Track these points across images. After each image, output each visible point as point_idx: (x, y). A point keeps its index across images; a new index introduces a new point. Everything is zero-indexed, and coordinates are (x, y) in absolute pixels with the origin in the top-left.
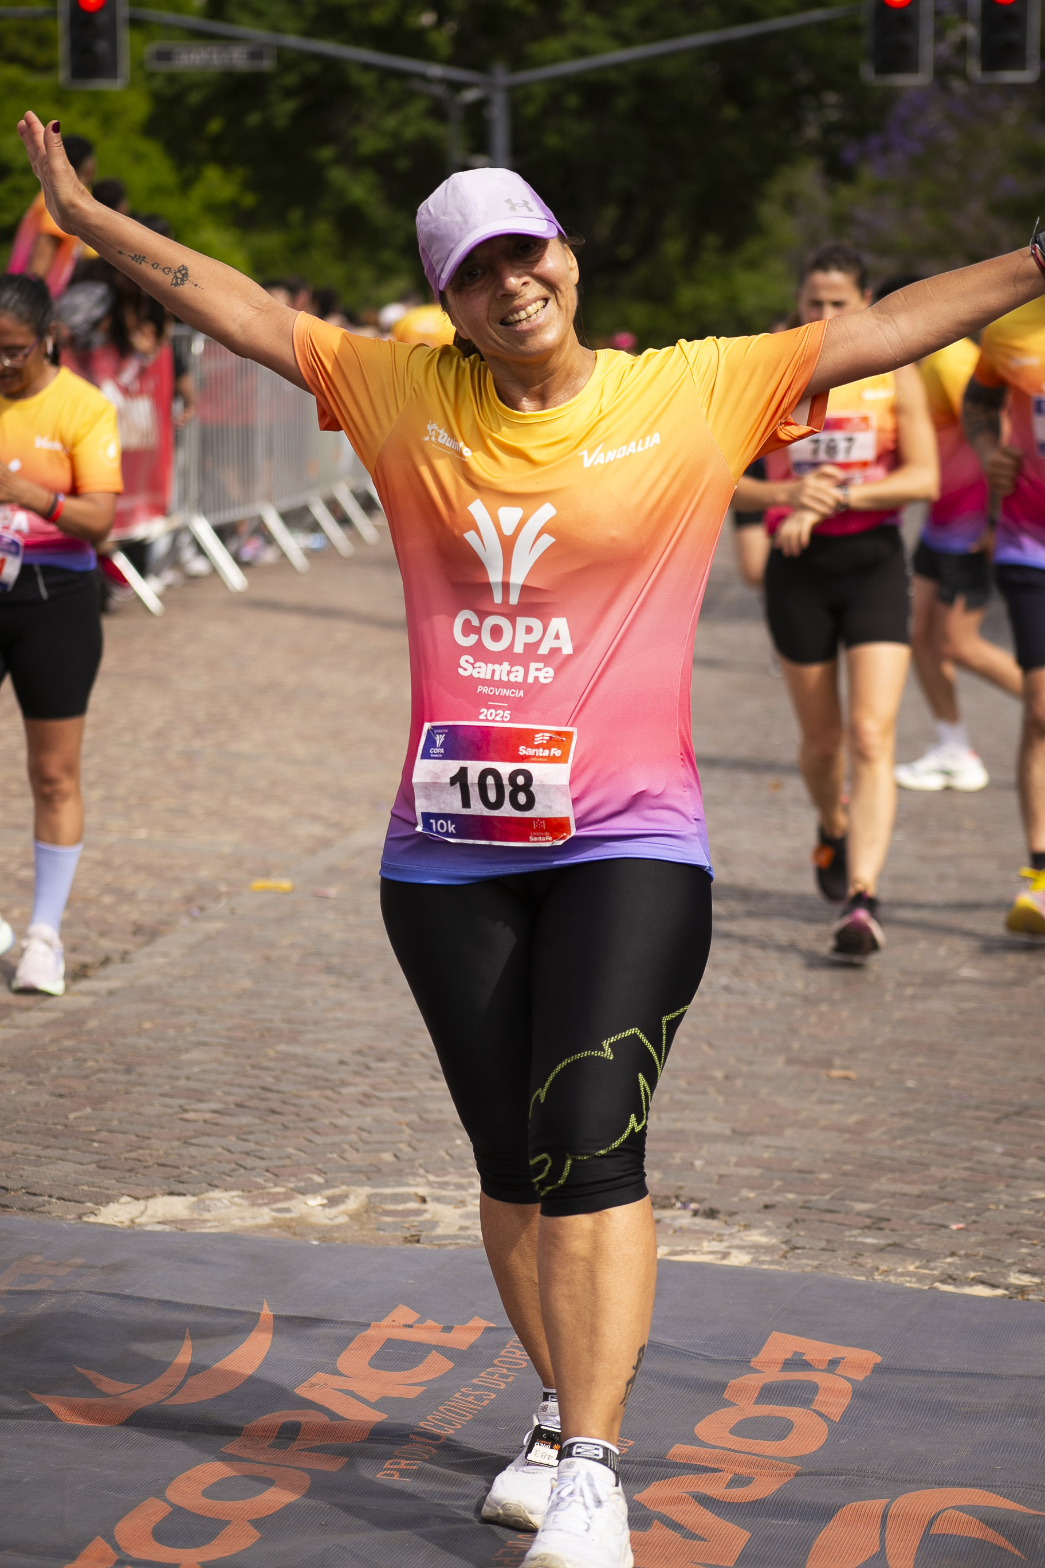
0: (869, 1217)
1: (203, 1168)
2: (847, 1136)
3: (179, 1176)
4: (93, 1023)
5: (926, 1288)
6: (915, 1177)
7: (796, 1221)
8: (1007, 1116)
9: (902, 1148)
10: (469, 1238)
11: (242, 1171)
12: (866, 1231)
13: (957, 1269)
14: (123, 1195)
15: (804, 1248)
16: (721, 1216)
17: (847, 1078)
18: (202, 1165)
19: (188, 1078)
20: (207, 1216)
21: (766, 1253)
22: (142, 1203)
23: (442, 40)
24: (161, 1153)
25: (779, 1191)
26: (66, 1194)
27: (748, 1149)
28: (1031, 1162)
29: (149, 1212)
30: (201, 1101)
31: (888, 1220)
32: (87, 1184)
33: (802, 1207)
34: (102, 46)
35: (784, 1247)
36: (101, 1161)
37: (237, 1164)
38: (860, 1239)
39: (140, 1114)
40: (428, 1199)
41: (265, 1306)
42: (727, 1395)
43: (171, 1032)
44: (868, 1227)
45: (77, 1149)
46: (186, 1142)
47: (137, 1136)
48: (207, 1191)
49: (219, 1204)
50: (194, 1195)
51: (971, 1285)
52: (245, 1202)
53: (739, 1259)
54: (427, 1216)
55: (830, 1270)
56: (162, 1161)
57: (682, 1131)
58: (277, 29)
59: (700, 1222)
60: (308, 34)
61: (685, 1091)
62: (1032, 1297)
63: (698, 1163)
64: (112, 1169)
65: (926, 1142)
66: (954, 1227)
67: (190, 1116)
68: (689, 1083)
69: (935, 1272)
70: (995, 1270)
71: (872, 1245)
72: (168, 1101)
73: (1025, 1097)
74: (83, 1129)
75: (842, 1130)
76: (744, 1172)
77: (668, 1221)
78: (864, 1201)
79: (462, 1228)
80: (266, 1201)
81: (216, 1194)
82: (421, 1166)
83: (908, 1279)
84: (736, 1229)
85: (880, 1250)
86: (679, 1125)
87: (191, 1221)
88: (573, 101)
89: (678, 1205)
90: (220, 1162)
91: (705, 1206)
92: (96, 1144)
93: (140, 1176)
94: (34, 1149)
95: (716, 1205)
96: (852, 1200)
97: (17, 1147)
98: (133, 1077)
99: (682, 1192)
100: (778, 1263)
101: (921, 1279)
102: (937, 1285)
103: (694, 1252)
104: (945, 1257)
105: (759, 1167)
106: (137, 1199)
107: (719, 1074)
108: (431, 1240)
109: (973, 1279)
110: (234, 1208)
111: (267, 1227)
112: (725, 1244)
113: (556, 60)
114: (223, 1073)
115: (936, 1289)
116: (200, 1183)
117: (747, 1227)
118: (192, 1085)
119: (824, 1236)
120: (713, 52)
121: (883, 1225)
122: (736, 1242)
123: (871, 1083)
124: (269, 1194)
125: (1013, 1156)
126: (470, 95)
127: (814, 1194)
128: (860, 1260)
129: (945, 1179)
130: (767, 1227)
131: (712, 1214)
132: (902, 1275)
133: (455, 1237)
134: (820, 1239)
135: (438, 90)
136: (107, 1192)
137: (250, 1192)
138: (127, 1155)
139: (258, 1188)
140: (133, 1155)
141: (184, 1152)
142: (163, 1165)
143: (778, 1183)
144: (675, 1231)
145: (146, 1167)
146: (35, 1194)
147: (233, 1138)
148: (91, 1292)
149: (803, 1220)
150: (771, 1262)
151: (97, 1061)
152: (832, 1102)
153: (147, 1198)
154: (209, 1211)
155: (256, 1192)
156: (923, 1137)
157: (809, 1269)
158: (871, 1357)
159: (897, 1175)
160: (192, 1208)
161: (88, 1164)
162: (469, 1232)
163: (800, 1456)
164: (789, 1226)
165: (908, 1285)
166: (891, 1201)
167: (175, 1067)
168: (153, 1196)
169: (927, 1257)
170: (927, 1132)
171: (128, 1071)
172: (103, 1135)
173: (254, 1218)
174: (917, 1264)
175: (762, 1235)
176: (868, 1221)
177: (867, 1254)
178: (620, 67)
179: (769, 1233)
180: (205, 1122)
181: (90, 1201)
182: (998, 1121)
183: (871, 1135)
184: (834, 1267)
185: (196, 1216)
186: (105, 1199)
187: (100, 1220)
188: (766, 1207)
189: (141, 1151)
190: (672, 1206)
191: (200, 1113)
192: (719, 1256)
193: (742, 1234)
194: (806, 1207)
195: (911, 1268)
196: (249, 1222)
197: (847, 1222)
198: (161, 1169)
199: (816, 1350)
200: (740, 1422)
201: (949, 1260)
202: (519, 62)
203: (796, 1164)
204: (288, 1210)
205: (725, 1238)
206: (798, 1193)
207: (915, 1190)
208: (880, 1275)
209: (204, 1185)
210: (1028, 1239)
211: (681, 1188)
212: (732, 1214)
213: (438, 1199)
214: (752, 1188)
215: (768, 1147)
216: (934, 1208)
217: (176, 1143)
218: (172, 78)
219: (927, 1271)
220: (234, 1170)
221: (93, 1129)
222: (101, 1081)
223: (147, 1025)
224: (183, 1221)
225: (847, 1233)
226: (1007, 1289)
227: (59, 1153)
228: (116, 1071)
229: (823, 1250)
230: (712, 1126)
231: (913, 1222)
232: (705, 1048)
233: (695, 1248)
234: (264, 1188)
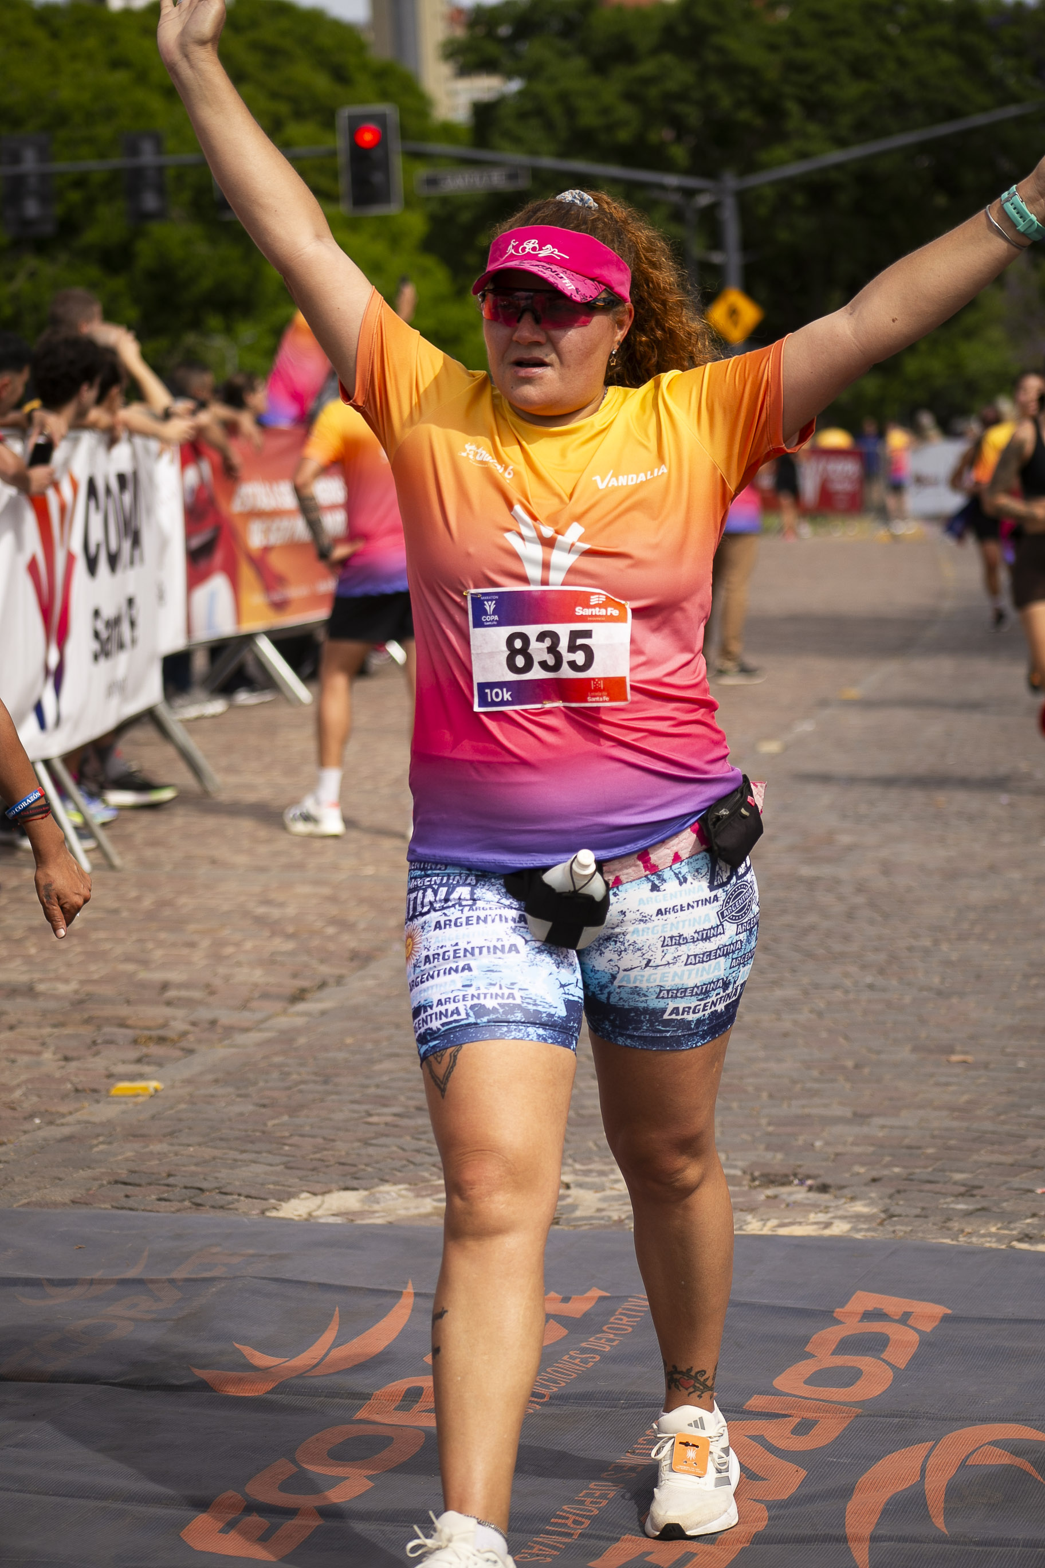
0: (964, 1185)
1: (378, 1166)
2: (956, 1114)
3: (355, 1173)
4: (302, 1041)
5: (1003, 1247)
6: (1011, 1148)
7: (899, 1192)
9: (1003, 1123)
10: (602, 1218)
11: (412, 1167)
12: (960, 1198)
13: (1034, 1228)
14: (303, 1191)
15: (899, 1216)
16: (831, 1190)
17: (965, 1062)
18: (377, 1162)
19: (378, 1086)
20: (376, 1207)
21: (864, 1222)
22: (319, 1198)
23: (679, 153)
24: (343, 1153)
25: (887, 1166)
26: (253, 1193)
27: (865, 1130)
29: (325, 1206)
30: (385, 1105)
31: (981, 1187)
32: (274, 1183)
33: (906, 1179)
34: (377, 178)
35: (883, 1216)
36: (289, 1162)
37: (408, 1161)
38: (952, 1206)
39: (330, 1119)
40: (572, 1185)
41: (410, 1285)
42: (808, 1348)
43: (369, 1046)
44: (962, 1195)
45: (269, 1152)
46: (366, 1143)
47: (325, 1139)
48: (378, 1185)
49: (388, 1197)
50: (366, 1189)
52: (410, 1194)
53: (840, 1228)
54: (569, 1201)
55: (920, 1235)
56: (343, 1160)
57: (809, 1116)
58: (534, 152)
59: (814, 1196)
60: (562, 155)
61: (816, 1080)
63: (818, 1144)
64: (298, 1169)
65: (1026, 1116)
66: (1039, 1191)
67: (374, 1119)
68: (822, 1073)
69: (1014, 1232)
71: (961, 1210)
72: (356, 1107)
74: (278, 1134)
75: (952, 1109)
76: (857, 1150)
77: (784, 1196)
78: (962, 1171)
79: (599, 1210)
80: (429, 1192)
81: (386, 1188)
82: (570, 1156)
83: (988, 1239)
84: (843, 1201)
85: (968, 1214)
86: (807, 1111)
87: (361, 1214)
88: (799, 199)
89: (796, 1182)
90: (393, 1159)
91: (820, 1181)
92: (287, 1148)
93: (321, 1174)
94: (233, 1154)
95: (828, 1180)
96: (951, 1171)
97: (217, 1153)
98: (329, 1087)
99: (799, 1170)
100: (874, 1230)
101: (1000, 1239)
102: (1015, 1244)
103: (800, 1223)
104: (1027, 1217)
105: (873, 1145)
106: (315, 1194)
107: (850, 1064)
108: (568, 1222)
110: (401, 1200)
111: (427, 1216)
112: (830, 1215)
113: (782, 163)
114: (408, 1080)
115: (1013, 1248)
116: (372, 1178)
117: (853, 1199)
118: (381, 1092)
119: (921, 1204)
120: (923, 147)
121: (975, 1192)
122: (840, 1213)
123: (986, 1066)
124: (432, 1186)
126: (704, 200)
127: (917, 1167)
128: (949, 1224)
129: (1038, 1149)
130: (870, 1198)
131: (824, 1188)
132: (984, 1236)
133: (591, 1218)
134: (917, 1207)
135: (675, 198)
136: (290, 1189)
137: (416, 1184)
138: (312, 1156)
139: (423, 1181)
140: (318, 1156)
141: (363, 1151)
142: (343, 1164)
143: (887, 1159)
144: (788, 1205)
145: (327, 1166)
146: (226, 1194)
147: (408, 1138)
148: (255, 1277)
149: (905, 1191)
150: (868, 1230)
151: (299, 1074)
152: (947, 1084)
153: (324, 1193)
154: (378, 1203)
155: (421, 1185)
156: (1024, 1112)
157: (901, 1234)
158: (940, 1310)
159: (996, 1147)
160: (363, 1201)
161: (277, 1165)
162: (604, 1214)
163: (863, 1401)
164: (891, 1197)
165: (988, 1245)
166: (986, 1170)
167: (367, 1077)
168: (329, 1192)
169: (1008, 1218)
170: (1029, 1107)
171: (326, 1082)
172: (295, 1140)
173: (417, 1208)
174: (999, 1225)
175: (865, 1205)
176: (962, 1189)
177: (955, 1219)
178: (839, 167)
179: (872, 1203)
180: (386, 1124)
181: (274, 1198)
183: (979, 1112)
184: (923, 1232)
185: (366, 1208)
186: (287, 1196)
187: (281, 1214)
188: (874, 1180)
189: (325, 1153)
190: (790, 1183)
191: (383, 1116)
192: (822, 1226)
193: (847, 1206)
194: (909, 1179)
195: (993, 1229)
196: (413, 1212)
197: (943, 1191)
198: (341, 1167)
199: (893, 1304)
200: (815, 1372)
201: (1029, 1221)
202: (750, 167)
203: (907, 1141)
205: (831, 1209)
206: (904, 1167)
207: (1009, 1159)
208: (965, 1236)
209: (376, 1180)
211: (800, 1166)
212: (841, 1187)
213: (581, 1185)
214: (863, 1164)
215: (883, 1127)
216: (1024, 1175)
217: (357, 1144)
218: (445, 201)
219: (1006, 1232)
220: (404, 1166)
221: (287, 1134)
222: (301, 1091)
223: (349, 1041)
224: (354, 1213)
225: (942, 1201)
227: (252, 1156)
228: (315, 1082)
229: (917, 1216)
230: (837, 1111)
231: (1003, 1188)
232: (841, 1040)
233: (802, 1220)
234: (427, 1181)
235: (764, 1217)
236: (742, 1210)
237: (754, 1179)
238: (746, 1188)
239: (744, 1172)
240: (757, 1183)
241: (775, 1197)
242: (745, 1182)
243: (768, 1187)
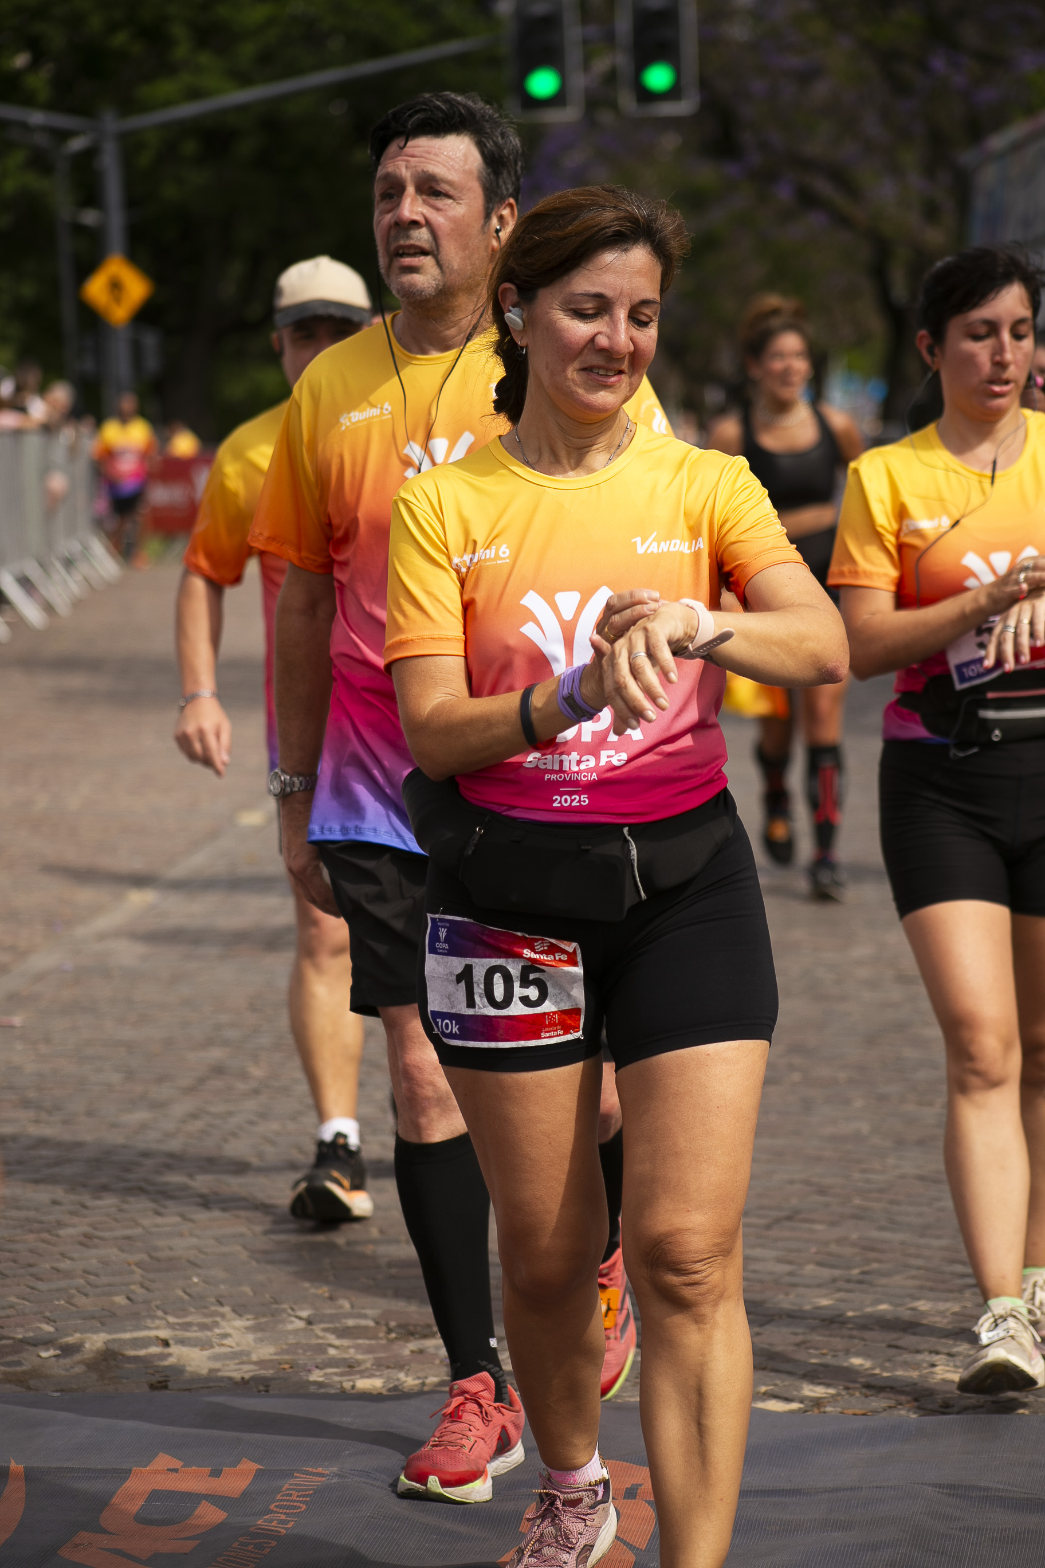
8: (777, 1221)
23: (39, 84)
28: (809, 1268)
40: (171, 1342)
41: (13, 1460)
51: (764, 1400)
54: (172, 1360)
62: (829, 1409)
70: (786, 1383)
73: (794, 1202)
77: (432, 1350)
79: (211, 1371)
82: (158, 1307)
108: (179, 1385)
109: (765, 1394)
113: (169, 103)
125: (790, 1262)
126: (77, 144)
133: (207, 1378)
135: (41, 139)
162: (220, 1375)
182: (768, 1227)
202: (131, 105)
204: (19, 1363)
210: (816, 1349)
213: (182, 1342)
226: (801, 1402)
235: (419, 1375)
236: (388, 1367)
237: (390, 1331)
238: (384, 1342)
239: (377, 1323)
240: (393, 1335)
241: (421, 1352)
242: (381, 1335)
243: (407, 1341)
